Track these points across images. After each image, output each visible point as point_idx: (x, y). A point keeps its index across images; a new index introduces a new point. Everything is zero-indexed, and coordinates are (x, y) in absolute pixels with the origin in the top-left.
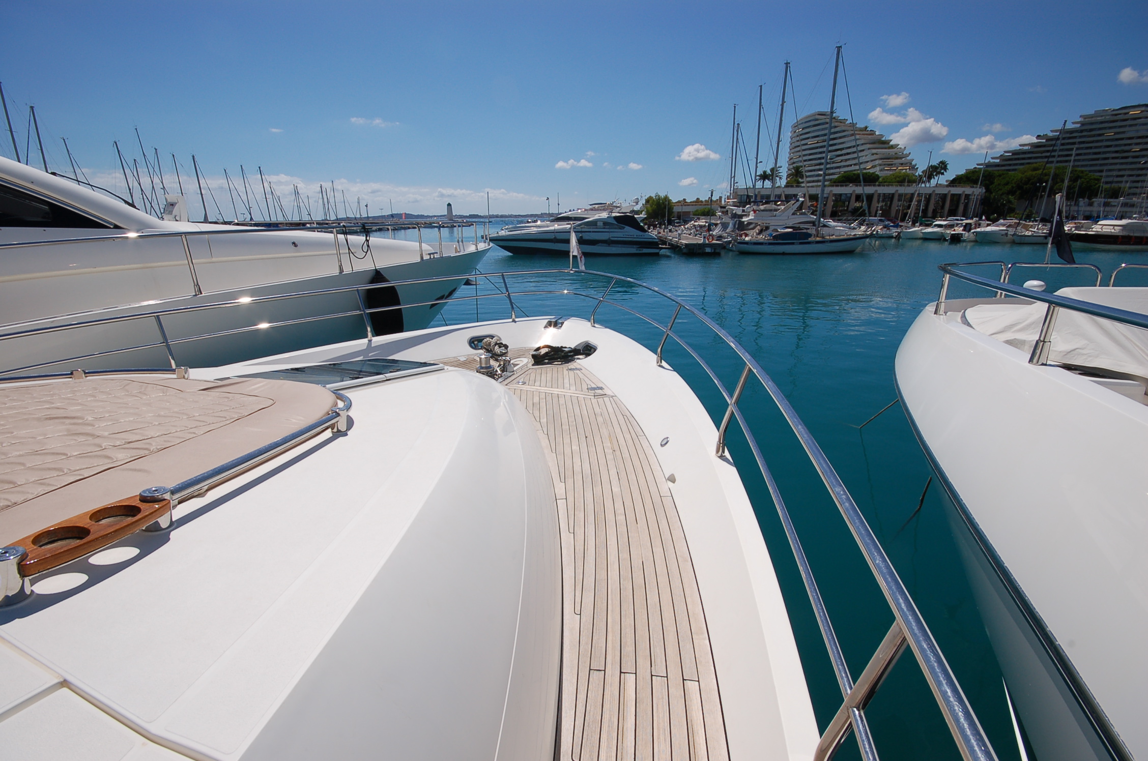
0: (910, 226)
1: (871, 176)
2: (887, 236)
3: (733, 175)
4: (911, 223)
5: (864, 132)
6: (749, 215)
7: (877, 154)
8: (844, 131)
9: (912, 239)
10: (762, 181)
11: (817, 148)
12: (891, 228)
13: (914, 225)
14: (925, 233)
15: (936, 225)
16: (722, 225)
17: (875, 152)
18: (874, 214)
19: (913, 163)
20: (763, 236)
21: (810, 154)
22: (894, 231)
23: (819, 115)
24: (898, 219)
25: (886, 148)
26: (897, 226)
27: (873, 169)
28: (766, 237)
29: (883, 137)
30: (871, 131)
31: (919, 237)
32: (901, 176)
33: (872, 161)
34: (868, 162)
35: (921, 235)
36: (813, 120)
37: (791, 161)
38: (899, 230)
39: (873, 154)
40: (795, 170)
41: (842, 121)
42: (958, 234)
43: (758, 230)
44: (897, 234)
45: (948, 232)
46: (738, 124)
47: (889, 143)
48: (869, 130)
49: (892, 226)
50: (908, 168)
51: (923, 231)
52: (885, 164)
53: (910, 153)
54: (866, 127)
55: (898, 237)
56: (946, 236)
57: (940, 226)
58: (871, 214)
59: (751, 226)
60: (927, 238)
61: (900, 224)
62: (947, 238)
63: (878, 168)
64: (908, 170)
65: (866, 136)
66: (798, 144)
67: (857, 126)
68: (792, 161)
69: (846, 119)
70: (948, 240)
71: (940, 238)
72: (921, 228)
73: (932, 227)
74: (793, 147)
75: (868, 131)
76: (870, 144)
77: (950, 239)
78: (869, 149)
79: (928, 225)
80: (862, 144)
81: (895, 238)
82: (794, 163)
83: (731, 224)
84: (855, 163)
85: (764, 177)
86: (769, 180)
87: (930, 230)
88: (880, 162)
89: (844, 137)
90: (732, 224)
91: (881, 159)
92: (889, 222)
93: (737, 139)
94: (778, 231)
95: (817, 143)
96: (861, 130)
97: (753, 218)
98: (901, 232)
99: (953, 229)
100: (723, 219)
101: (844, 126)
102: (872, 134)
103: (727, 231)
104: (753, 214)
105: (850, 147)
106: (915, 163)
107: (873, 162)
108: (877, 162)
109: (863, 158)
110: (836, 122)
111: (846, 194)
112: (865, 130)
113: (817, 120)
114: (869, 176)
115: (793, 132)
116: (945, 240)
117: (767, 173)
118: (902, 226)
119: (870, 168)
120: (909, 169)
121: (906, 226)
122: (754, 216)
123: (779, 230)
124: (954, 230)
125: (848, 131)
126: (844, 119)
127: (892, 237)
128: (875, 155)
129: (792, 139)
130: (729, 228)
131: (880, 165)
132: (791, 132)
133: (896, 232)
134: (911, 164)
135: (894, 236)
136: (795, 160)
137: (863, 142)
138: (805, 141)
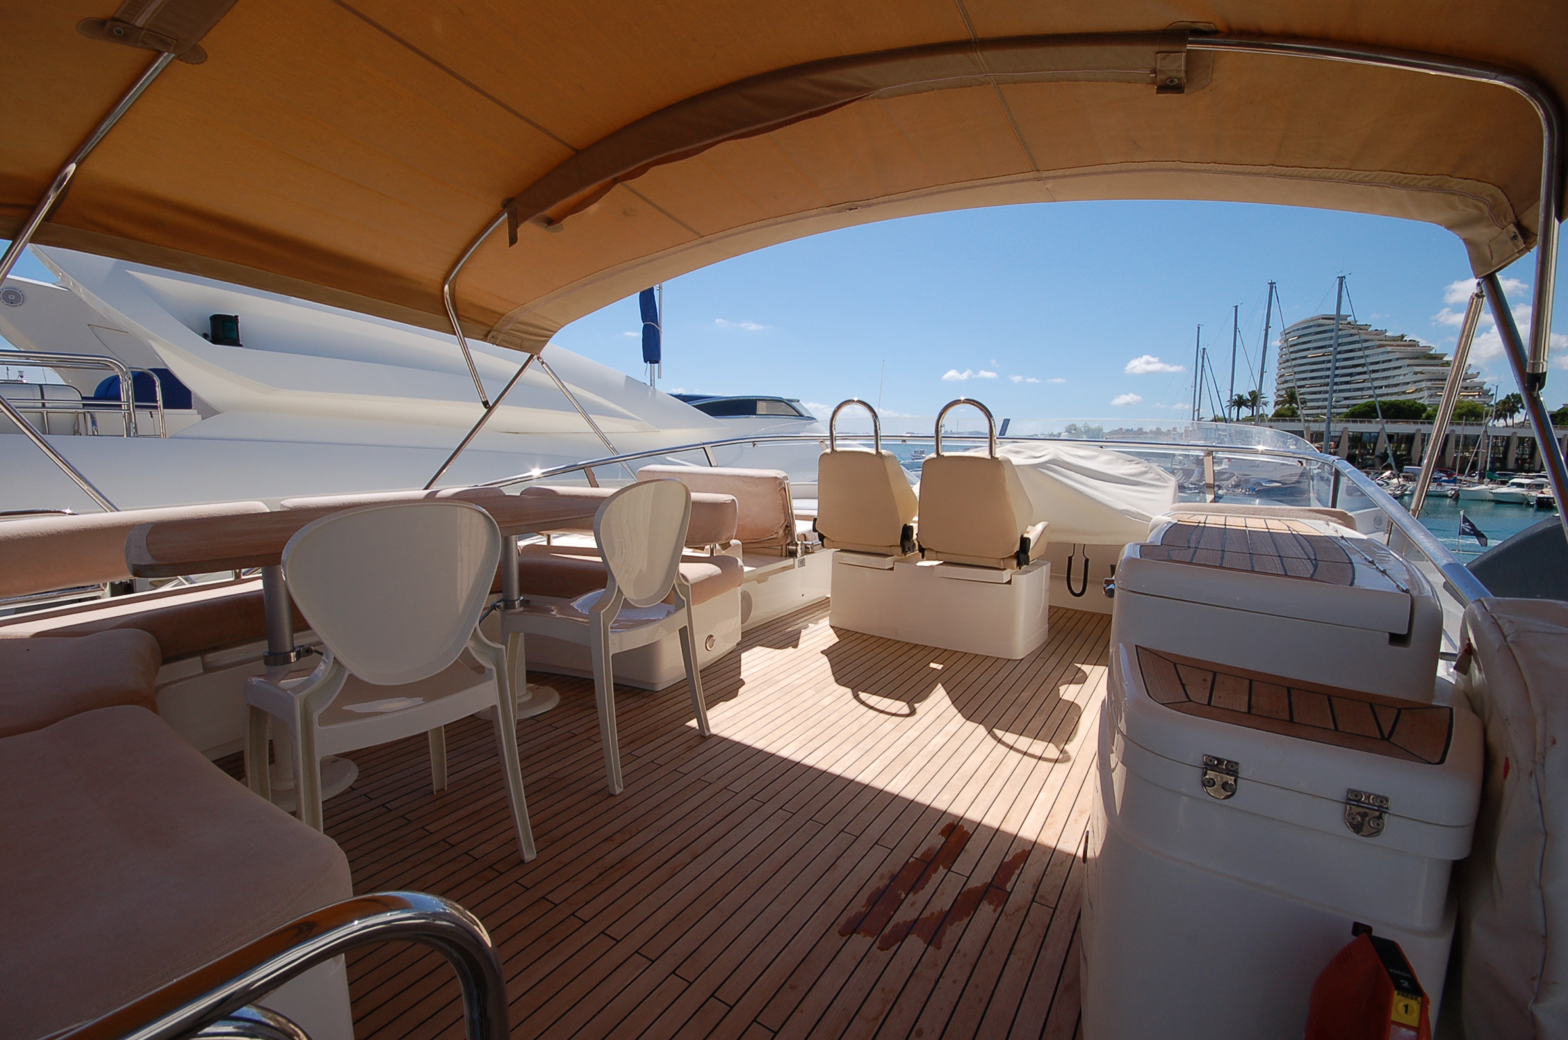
0: (1477, 481)
1: (1413, 406)
2: (1437, 493)
3: (1197, 408)
4: (1477, 477)
5: (1399, 343)
6: (1221, 463)
7: (1422, 373)
8: (1366, 341)
9: (1478, 500)
10: (1236, 408)
11: (1323, 362)
12: (1443, 484)
13: (1481, 483)
14: (1497, 493)
15: (1513, 484)
16: (1183, 473)
17: (1420, 371)
18: (1417, 463)
19: (1485, 387)
20: (1242, 489)
21: (1312, 371)
22: (1449, 489)
23: (1323, 318)
24: (1455, 470)
25: (1437, 365)
26: (1455, 481)
27: (1417, 393)
28: (1246, 491)
29: (1431, 350)
30: (1410, 341)
31: (1488, 498)
32: (1463, 407)
33: (1415, 382)
34: (1408, 383)
35: (1491, 497)
36: (1315, 326)
37: (1281, 379)
38: (1457, 488)
39: (1416, 373)
40: (1288, 396)
41: (1362, 327)
42: (1548, 498)
43: (1235, 481)
44: (1453, 492)
45: (1533, 494)
46: (1204, 349)
47: (1442, 358)
48: (1408, 339)
49: (1445, 481)
50: (1477, 393)
51: (1493, 491)
52: (1437, 388)
53: (1478, 373)
54: (1403, 336)
55: (1456, 497)
56: (1530, 499)
57: (1520, 485)
58: (1413, 462)
59: (1225, 476)
60: (1500, 501)
61: (1458, 477)
62: (1532, 503)
63: (1426, 393)
64: (1477, 397)
65: (1402, 348)
66: (1293, 356)
67: (1387, 334)
68: (1283, 379)
69: (1369, 324)
70: (1533, 505)
71: (1522, 503)
72: (1490, 486)
73: (1508, 486)
74: (1284, 362)
75: (1406, 341)
76: (1410, 358)
77: (1537, 504)
78: (1408, 366)
79: (1504, 483)
80: (1397, 359)
81: (1451, 497)
82: (1286, 382)
83: (1196, 472)
84: (1387, 384)
85: (1240, 402)
86: (1247, 406)
87: (1504, 489)
88: (1429, 384)
89: (1367, 348)
90: (1198, 471)
91: (1431, 380)
92: (1442, 474)
93: (1203, 366)
94: (1262, 485)
95: (1323, 355)
96: (1394, 339)
97: (1227, 467)
98: (1459, 490)
99: (1540, 491)
100: (1185, 464)
101: (1366, 334)
102: (1415, 346)
103: (1191, 479)
104: (1228, 463)
105: (1377, 363)
106: (1488, 388)
107: (1417, 384)
108: (1424, 384)
109: (1401, 378)
110: (1352, 328)
111: (1370, 433)
112: (1402, 340)
113: (1320, 325)
114: (1408, 406)
115: (1283, 341)
116: (1528, 505)
117: (1244, 398)
118: (1461, 480)
119: (1412, 393)
120: (1479, 395)
121: (1470, 482)
122: (1229, 465)
123: (1264, 484)
124: (1542, 493)
125: (1372, 341)
126: (1366, 325)
127: (1447, 496)
128: (1419, 375)
129: (1282, 349)
130: (1194, 476)
131: (1429, 388)
132: (1280, 341)
133: (1452, 489)
134: (1482, 388)
135: (1450, 495)
136: (1288, 378)
137: (1398, 355)
138: (1304, 353)
